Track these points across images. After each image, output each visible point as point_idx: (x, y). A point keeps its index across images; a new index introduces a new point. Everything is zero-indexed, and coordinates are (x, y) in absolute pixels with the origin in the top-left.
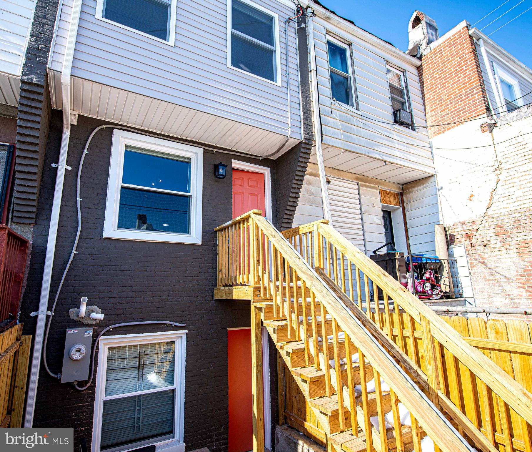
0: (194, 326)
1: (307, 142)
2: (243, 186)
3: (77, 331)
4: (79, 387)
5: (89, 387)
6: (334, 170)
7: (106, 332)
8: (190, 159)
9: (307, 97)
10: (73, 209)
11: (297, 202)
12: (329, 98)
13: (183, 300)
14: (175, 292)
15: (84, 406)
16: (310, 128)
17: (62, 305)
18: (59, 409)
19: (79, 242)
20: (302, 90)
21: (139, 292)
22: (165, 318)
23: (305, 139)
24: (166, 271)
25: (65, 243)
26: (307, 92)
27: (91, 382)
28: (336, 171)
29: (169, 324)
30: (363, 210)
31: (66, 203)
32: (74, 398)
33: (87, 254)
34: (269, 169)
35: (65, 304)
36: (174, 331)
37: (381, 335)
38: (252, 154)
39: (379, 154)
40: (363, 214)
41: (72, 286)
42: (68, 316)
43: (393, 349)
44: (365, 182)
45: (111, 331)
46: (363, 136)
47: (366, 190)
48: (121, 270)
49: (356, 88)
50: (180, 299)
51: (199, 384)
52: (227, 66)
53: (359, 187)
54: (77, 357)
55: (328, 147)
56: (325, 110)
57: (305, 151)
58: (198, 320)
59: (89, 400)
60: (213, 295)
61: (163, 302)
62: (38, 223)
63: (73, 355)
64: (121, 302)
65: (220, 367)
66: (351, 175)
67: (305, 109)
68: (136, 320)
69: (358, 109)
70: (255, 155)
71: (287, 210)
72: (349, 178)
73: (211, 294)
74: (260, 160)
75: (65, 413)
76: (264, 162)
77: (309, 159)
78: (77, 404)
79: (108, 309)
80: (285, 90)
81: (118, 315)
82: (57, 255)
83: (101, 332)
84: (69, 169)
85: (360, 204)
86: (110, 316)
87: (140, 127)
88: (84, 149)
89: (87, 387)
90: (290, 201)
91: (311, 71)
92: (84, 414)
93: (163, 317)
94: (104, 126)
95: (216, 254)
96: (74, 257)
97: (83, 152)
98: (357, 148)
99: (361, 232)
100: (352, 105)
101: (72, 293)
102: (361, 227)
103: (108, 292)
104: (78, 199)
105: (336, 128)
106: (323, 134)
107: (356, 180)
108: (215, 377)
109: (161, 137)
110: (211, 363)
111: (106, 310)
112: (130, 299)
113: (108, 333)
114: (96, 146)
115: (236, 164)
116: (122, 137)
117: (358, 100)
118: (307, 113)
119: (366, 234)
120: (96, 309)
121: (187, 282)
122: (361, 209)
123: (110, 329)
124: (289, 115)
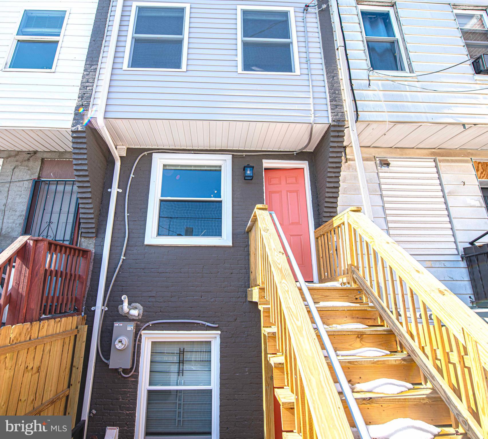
0: (227, 327)
1: (337, 124)
2: (280, 184)
3: (122, 325)
4: (124, 374)
5: (132, 375)
6: (395, 149)
7: (147, 327)
8: (220, 167)
9: (333, 77)
10: (122, 223)
11: (338, 192)
12: (366, 69)
13: (216, 300)
14: (207, 293)
15: (129, 391)
16: (339, 108)
17: (114, 301)
18: (110, 390)
19: (126, 249)
20: (326, 71)
21: (174, 292)
22: (199, 318)
23: (334, 121)
24: (198, 273)
25: (116, 251)
26: (333, 71)
27: (133, 371)
28: (398, 150)
29: (202, 324)
30: (446, 191)
31: (117, 218)
32: (122, 383)
33: (133, 259)
34: (307, 162)
35: (116, 301)
36: (207, 330)
37: (418, 357)
38: (285, 150)
39: (452, 117)
40: (447, 197)
41: (121, 286)
42: (118, 311)
43: (434, 380)
44: (447, 156)
45: (151, 327)
46: (421, 101)
47: (448, 166)
48: (159, 272)
49: (406, 49)
50: (212, 300)
51: (233, 389)
52: (238, 73)
53: (436, 164)
54: (120, 347)
55: (369, 124)
56: (361, 85)
57: (336, 134)
58: (231, 322)
59: (133, 386)
60: (246, 296)
61: (195, 302)
62: (98, 236)
63: (117, 345)
64: (159, 301)
65: (256, 374)
66: (423, 151)
67: (332, 90)
68: (172, 318)
69: (411, 71)
70: (289, 150)
71: (326, 202)
72: (419, 155)
73: (244, 296)
74: (295, 154)
75: (115, 395)
76: (300, 155)
77: (343, 142)
78: (123, 389)
79: (148, 307)
80: (306, 77)
81: (156, 312)
82: (111, 260)
83: (142, 327)
84: (120, 192)
85: (441, 184)
86: (150, 313)
87: (174, 148)
88: (130, 174)
89: (130, 375)
90: (328, 192)
91: (338, 49)
92: (129, 399)
93: (197, 317)
94: (146, 153)
95: (249, 255)
96: (122, 262)
97: (130, 176)
98: (413, 117)
99: (447, 219)
100: (402, 69)
101: (121, 292)
102: (446, 213)
103: (148, 292)
104: (126, 214)
105: (378, 100)
106: (358, 110)
107: (432, 156)
108: (251, 383)
109: (192, 152)
110: (246, 367)
111: (146, 307)
112: (166, 298)
113: (148, 328)
114: (140, 170)
115: (267, 163)
116: (160, 159)
117: (410, 61)
118: (335, 93)
119: (454, 221)
120: (138, 306)
121: (219, 283)
122: (442, 190)
123: (149, 325)
124: (311, 101)
